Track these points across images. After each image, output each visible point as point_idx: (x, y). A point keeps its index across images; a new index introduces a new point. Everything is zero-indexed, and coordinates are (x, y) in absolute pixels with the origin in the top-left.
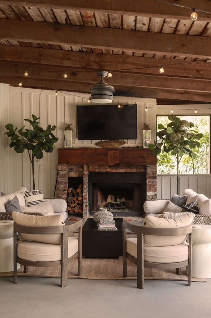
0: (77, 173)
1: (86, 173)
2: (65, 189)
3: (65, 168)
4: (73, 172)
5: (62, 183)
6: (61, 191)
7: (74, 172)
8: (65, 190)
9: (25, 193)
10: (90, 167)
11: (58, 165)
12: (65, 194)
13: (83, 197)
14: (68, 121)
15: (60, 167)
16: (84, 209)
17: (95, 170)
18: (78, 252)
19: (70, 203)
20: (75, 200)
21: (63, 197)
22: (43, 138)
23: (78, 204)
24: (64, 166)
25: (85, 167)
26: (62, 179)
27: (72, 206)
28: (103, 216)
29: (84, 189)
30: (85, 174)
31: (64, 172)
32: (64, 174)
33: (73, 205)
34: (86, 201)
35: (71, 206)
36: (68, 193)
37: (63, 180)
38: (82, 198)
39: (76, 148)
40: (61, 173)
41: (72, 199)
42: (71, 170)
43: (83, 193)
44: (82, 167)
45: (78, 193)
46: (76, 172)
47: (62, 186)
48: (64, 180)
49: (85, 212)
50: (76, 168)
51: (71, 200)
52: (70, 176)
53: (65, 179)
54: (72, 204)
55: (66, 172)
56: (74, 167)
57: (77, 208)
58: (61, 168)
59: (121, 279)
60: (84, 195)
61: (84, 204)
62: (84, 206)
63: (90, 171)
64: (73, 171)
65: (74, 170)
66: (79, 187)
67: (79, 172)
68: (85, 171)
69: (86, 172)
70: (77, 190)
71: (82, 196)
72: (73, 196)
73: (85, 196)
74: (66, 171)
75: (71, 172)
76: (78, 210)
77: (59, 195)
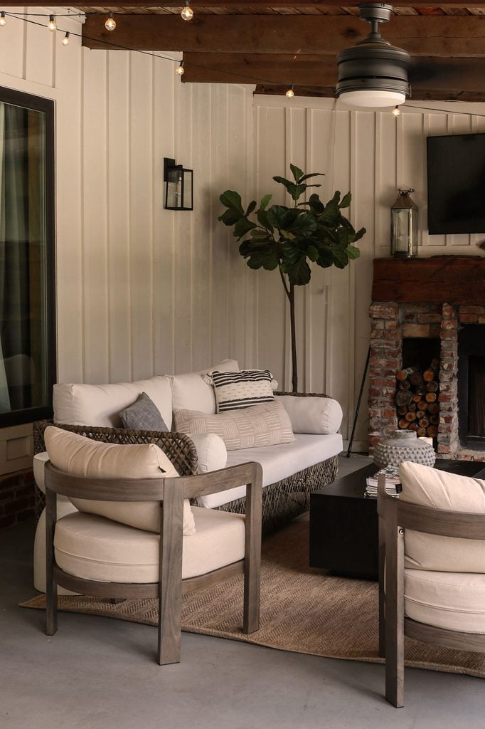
0: (428, 327)
1: (449, 328)
2: (391, 371)
3: (389, 311)
4: (416, 325)
5: (383, 353)
6: (378, 374)
7: (418, 323)
8: (391, 373)
9: (214, 376)
10: (463, 311)
11: (371, 305)
12: (389, 383)
13: (441, 395)
14: (404, 182)
15: (376, 308)
16: (441, 428)
17: (476, 321)
18: (243, 559)
19: (405, 409)
20: (417, 401)
21: (385, 392)
22: (311, 226)
23: (428, 413)
24: (389, 307)
25: (447, 310)
26: (383, 341)
27: (410, 417)
28: (397, 453)
29: (441, 371)
30: (446, 330)
31: (389, 324)
32: (387, 327)
33: (413, 414)
34: (448, 407)
35: (407, 417)
36: (398, 382)
37: (385, 346)
38: (438, 396)
39: (425, 257)
40: (380, 325)
41: (408, 398)
42: (409, 317)
43: (439, 381)
44: (440, 311)
45: (426, 383)
46: (424, 324)
47: (383, 362)
48: (387, 344)
49: (445, 436)
50: (424, 313)
51: (406, 401)
52: (406, 335)
53: (391, 342)
54: (410, 413)
55: (394, 323)
56: (419, 310)
57: (424, 423)
58: (380, 311)
59: (362, 662)
60: (441, 389)
61: (441, 413)
62: (442, 420)
63: (462, 320)
64: (414, 320)
65: (417, 319)
66: (432, 365)
67: (431, 324)
68: (446, 322)
69: (449, 324)
70: (423, 374)
71: (438, 392)
72: (414, 389)
73: (446, 390)
74: (393, 319)
75: (408, 322)
76: (426, 428)
77: (373, 387)
